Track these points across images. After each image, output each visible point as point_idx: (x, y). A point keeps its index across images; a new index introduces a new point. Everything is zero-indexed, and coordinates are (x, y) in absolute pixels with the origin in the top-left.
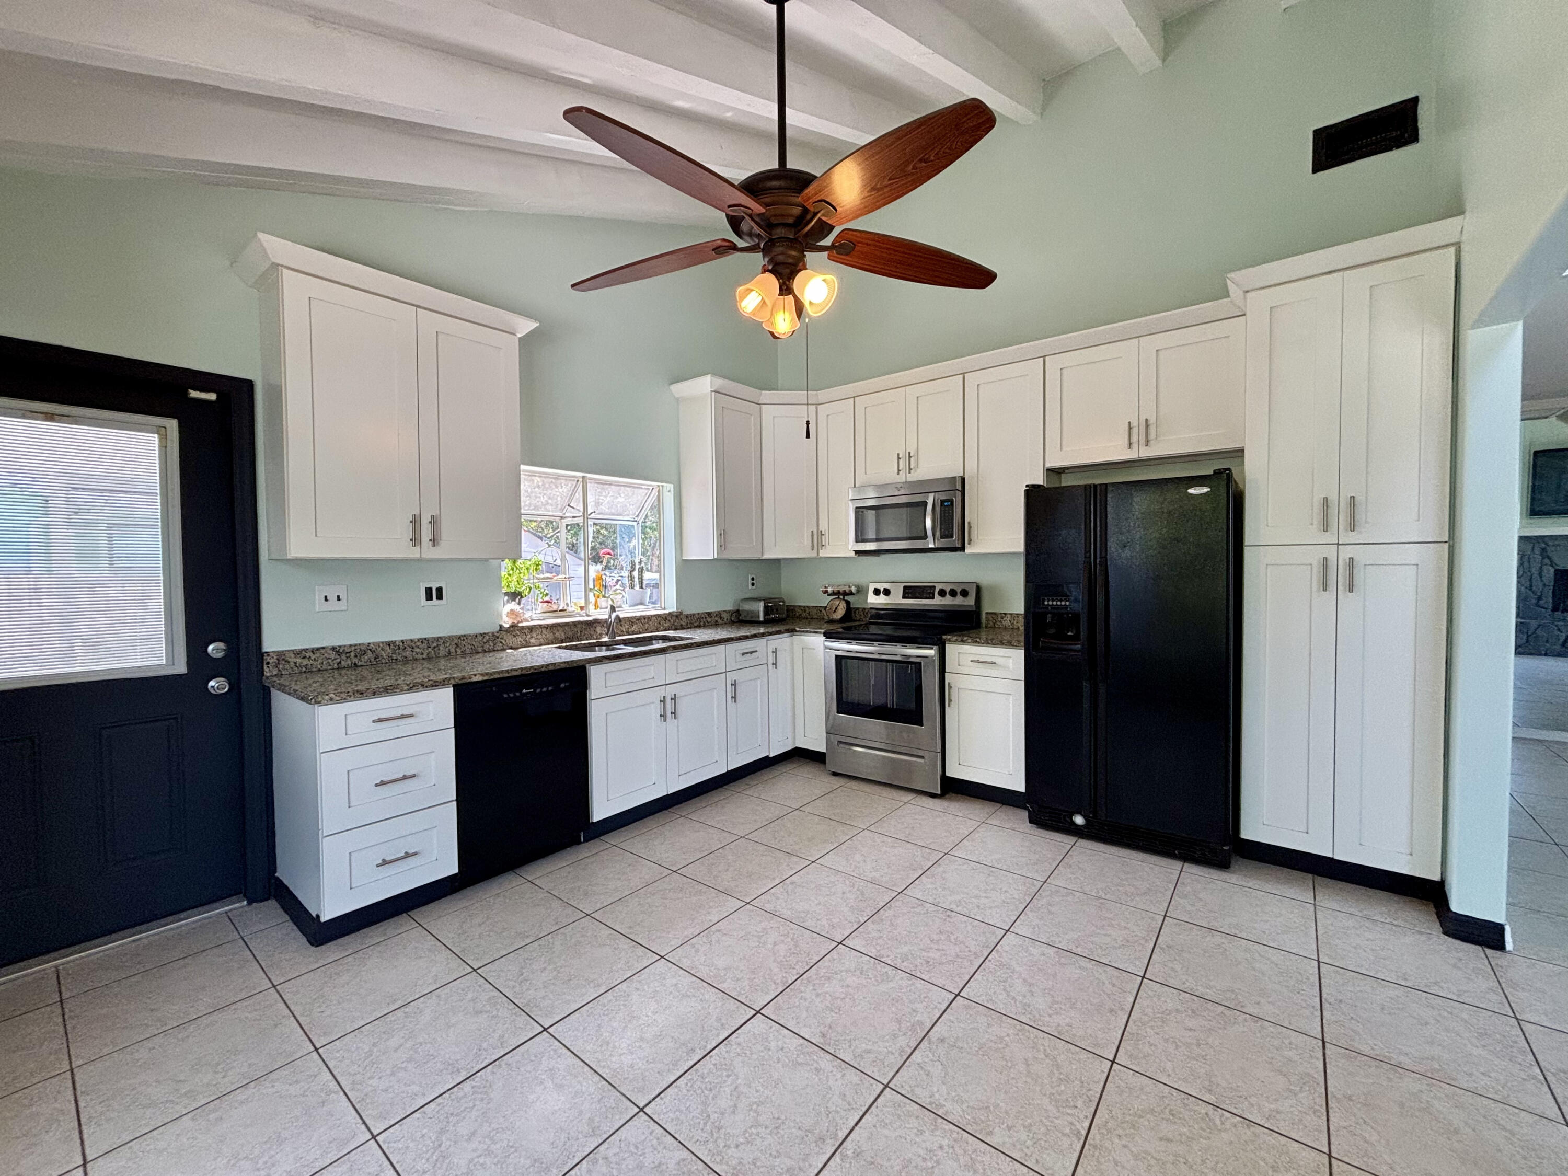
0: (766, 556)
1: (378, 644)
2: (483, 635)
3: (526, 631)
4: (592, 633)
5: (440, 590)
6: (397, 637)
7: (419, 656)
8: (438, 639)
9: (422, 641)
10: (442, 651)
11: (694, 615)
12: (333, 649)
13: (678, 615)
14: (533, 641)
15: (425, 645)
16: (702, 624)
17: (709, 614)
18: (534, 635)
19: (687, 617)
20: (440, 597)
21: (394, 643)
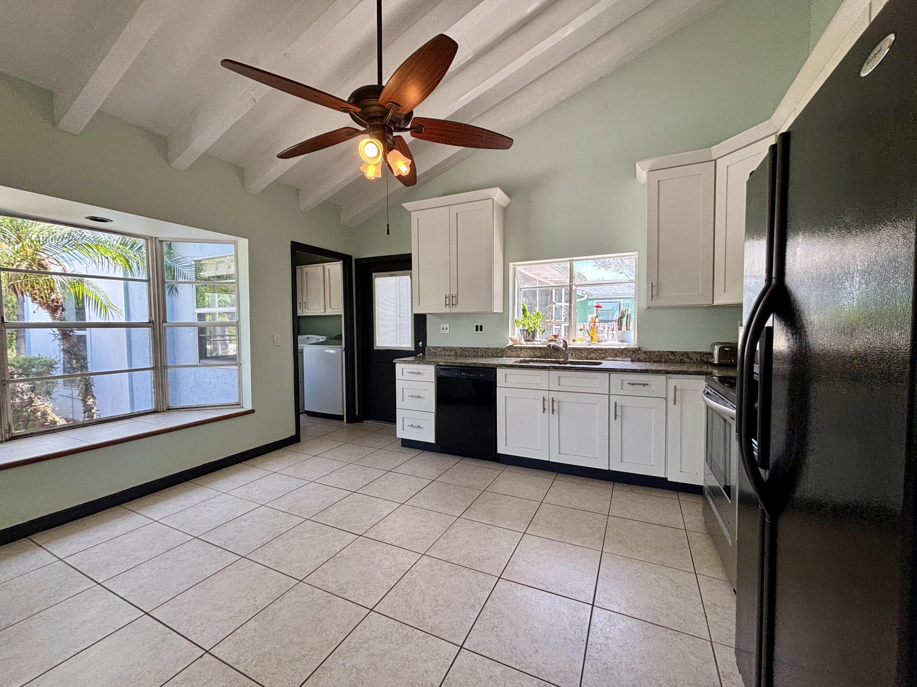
0: (716, 303)
1: (456, 348)
2: (497, 349)
3: (518, 349)
4: (559, 355)
5: (481, 327)
6: (464, 346)
7: (471, 355)
8: (478, 348)
9: (472, 348)
10: (480, 354)
11: (654, 352)
12: (443, 348)
13: (635, 351)
14: (522, 355)
15: (473, 350)
16: (663, 360)
17: (672, 353)
18: (523, 352)
19: (645, 353)
20: (481, 330)
21: (462, 348)
